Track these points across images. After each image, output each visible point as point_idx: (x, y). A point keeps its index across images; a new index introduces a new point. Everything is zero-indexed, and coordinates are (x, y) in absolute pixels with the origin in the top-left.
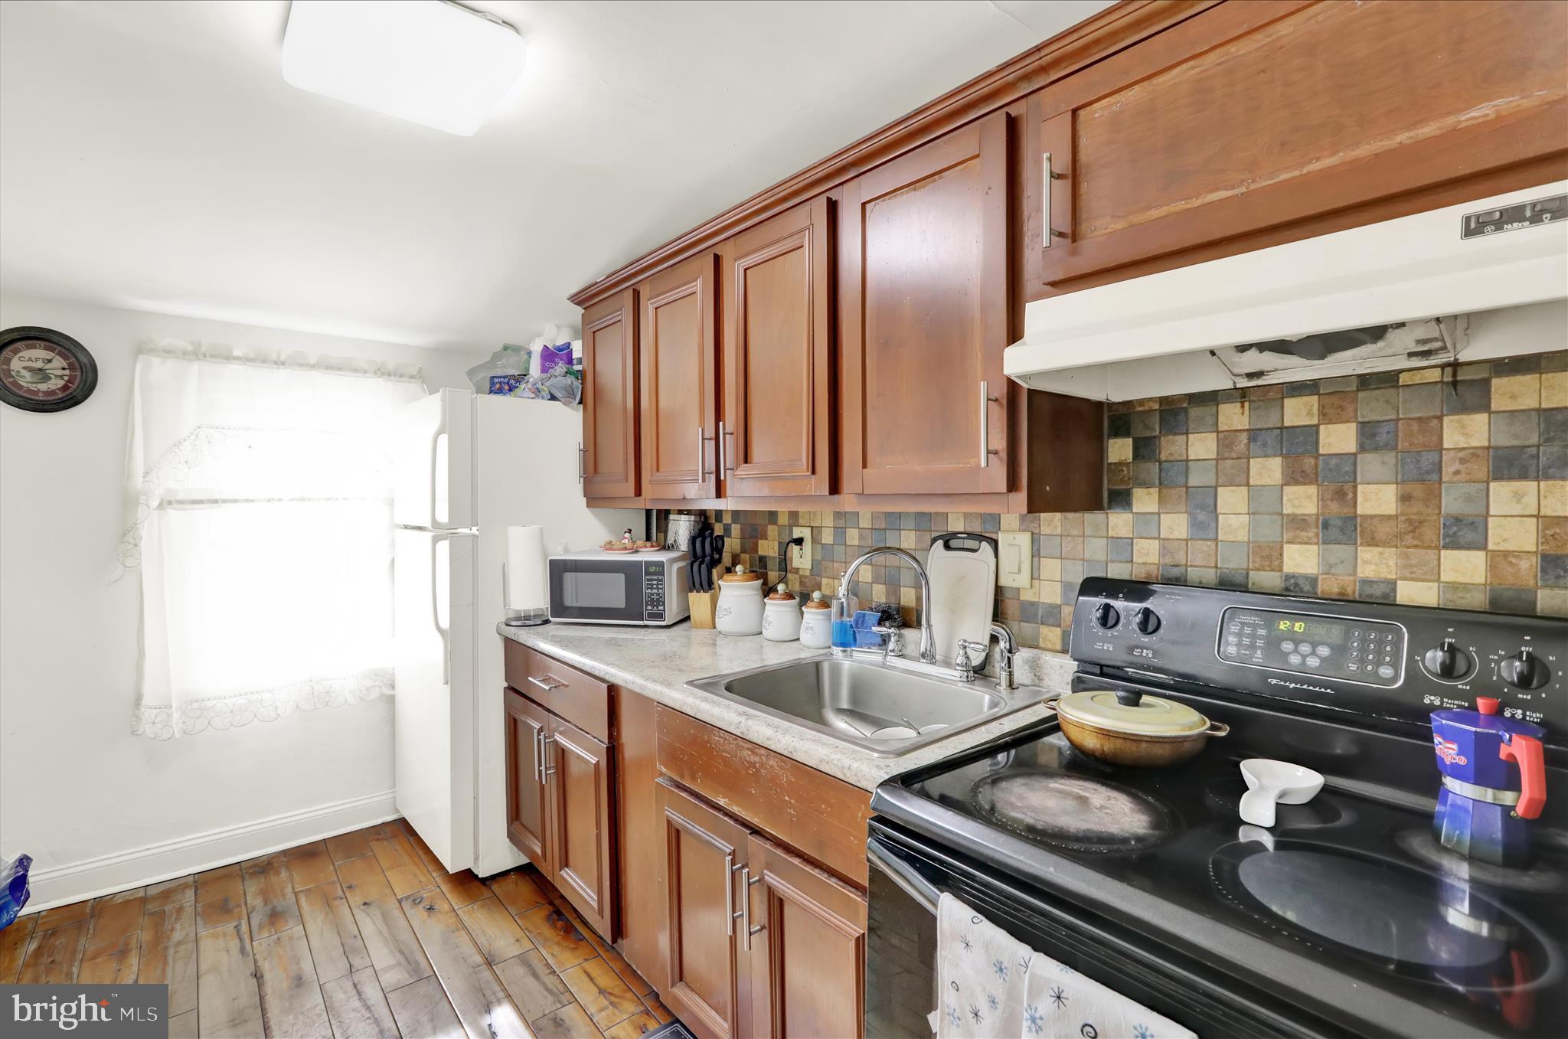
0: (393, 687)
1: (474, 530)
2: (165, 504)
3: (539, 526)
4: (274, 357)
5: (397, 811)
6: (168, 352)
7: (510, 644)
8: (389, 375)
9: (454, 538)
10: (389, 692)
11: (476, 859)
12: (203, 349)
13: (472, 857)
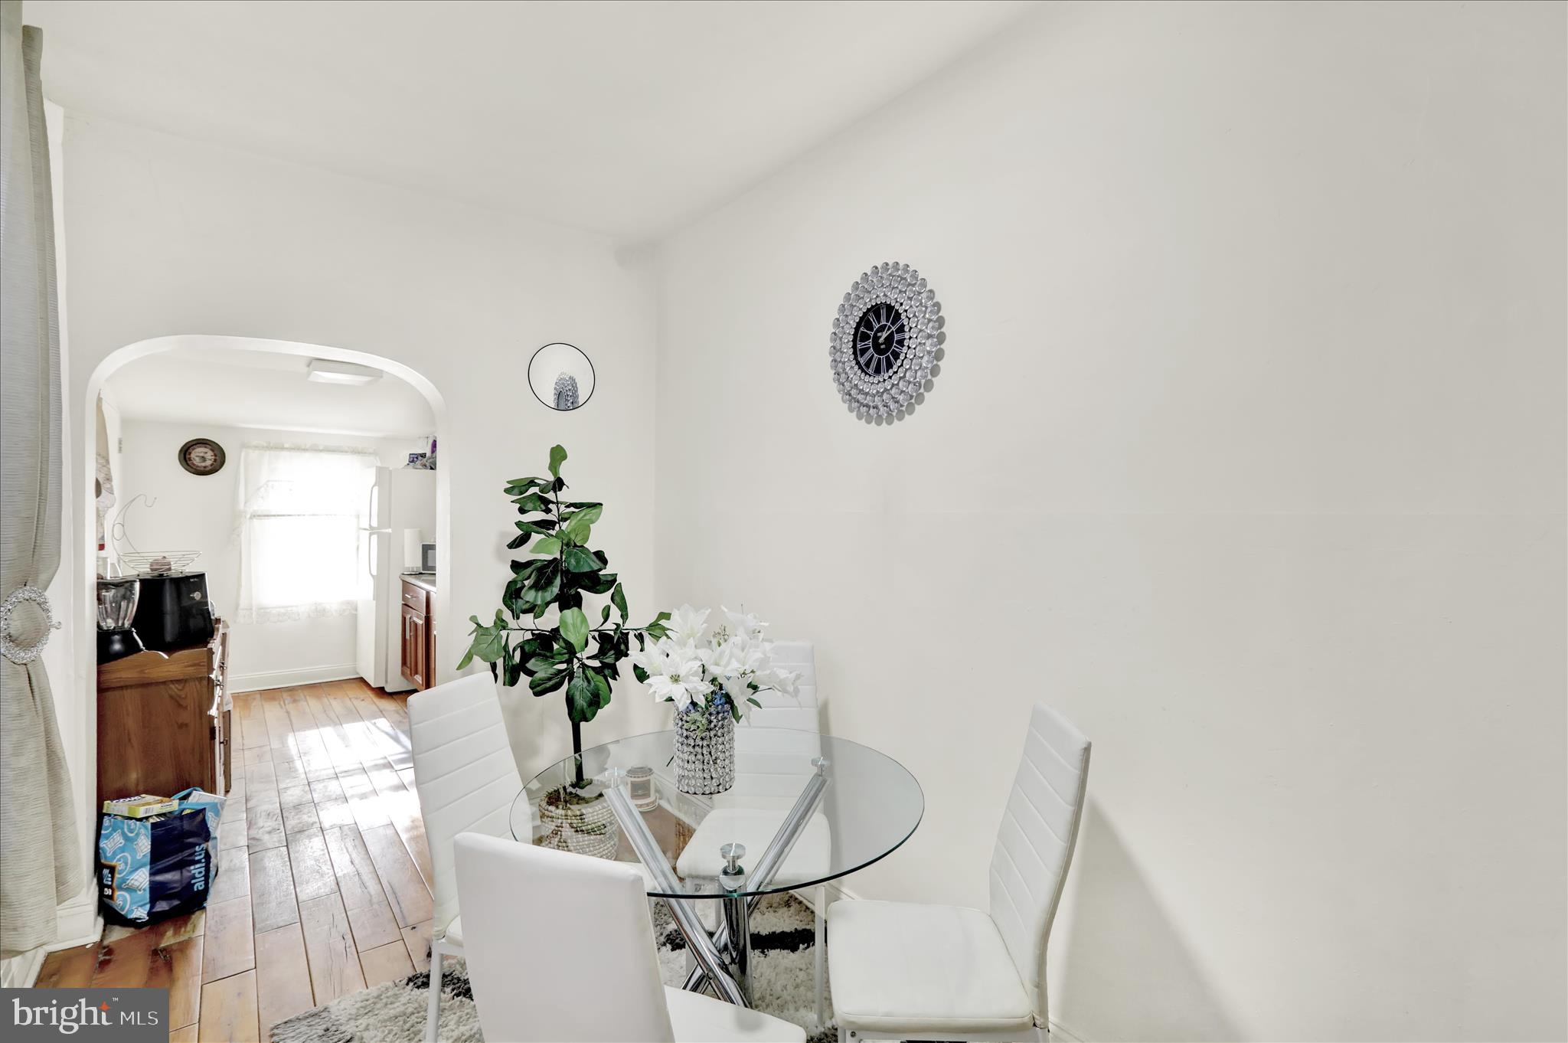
0: (356, 610)
1: (390, 530)
2: (253, 516)
3: (418, 529)
4: (303, 447)
5: (358, 674)
6: (256, 447)
7: (404, 582)
8: (359, 453)
9: (380, 536)
10: (354, 612)
11: (386, 682)
12: (271, 445)
13: (384, 681)
